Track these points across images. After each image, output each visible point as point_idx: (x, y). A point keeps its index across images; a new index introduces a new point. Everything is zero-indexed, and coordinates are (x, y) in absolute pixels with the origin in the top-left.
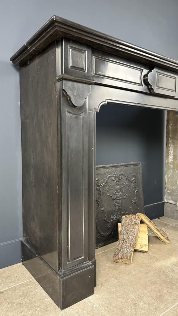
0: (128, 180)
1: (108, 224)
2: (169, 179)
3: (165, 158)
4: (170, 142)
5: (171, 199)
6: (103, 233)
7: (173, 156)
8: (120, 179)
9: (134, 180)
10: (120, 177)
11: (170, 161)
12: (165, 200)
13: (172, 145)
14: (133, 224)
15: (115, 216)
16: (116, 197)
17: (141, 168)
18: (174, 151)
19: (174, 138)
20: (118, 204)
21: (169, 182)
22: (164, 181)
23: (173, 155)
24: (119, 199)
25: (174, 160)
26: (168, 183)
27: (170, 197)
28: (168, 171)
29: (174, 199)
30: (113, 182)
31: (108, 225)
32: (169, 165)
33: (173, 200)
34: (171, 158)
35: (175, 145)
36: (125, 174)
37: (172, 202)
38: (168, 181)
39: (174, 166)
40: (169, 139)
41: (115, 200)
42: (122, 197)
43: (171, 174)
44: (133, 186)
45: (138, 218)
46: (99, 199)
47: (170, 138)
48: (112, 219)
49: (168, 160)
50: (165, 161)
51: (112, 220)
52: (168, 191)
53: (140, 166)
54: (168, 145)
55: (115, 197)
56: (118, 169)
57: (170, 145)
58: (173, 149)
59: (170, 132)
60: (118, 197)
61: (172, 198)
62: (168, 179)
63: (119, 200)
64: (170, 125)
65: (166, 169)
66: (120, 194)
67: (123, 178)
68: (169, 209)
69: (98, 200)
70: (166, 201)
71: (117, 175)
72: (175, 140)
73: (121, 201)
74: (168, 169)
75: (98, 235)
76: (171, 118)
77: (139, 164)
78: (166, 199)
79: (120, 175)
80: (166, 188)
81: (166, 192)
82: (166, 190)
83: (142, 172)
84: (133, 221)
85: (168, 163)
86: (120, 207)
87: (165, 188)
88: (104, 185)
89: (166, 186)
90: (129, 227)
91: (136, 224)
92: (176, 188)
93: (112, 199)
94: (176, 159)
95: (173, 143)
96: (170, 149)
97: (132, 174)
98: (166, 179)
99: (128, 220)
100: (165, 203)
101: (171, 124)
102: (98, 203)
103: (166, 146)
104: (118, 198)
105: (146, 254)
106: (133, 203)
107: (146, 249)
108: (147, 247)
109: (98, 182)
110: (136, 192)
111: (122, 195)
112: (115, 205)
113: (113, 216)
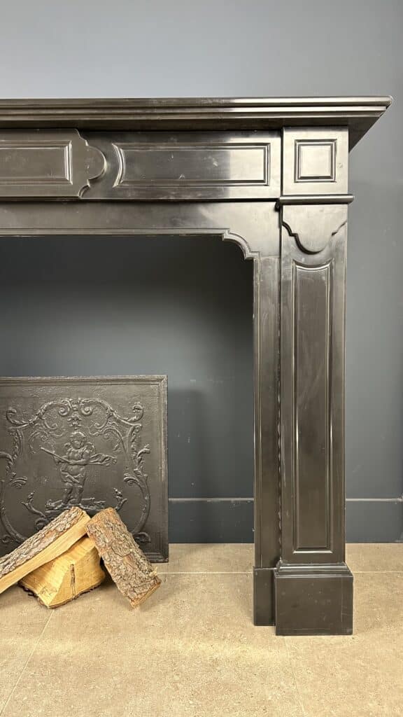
0: (115, 419)
1: (37, 518)
6: (18, 535)
8: (85, 416)
10: (87, 409)
15: (60, 503)
16: (69, 458)
17: (164, 393)
20: (72, 475)
24: (75, 464)
30: (61, 419)
31: (36, 521)
36: (108, 404)
41: (64, 466)
42: (90, 459)
46: (13, 456)
48: (50, 508)
51: (49, 512)
53: (162, 386)
55: (64, 457)
60: (73, 458)
63: (74, 467)
66: (80, 451)
67: (99, 411)
69: (10, 457)
71: (78, 404)
73: (81, 469)
75: (5, 536)
77: (159, 380)
79: (89, 405)
83: (166, 401)
86: (80, 484)
88: (31, 425)
93: (55, 462)
102: (9, 464)
104: (72, 462)
105: (43, 611)
106: (126, 481)
107: (48, 599)
108: (54, 595)
109: (14, 415)
110: (142, 453)
111: (89, 454)
112: (62, 477)
113: (53, 502)
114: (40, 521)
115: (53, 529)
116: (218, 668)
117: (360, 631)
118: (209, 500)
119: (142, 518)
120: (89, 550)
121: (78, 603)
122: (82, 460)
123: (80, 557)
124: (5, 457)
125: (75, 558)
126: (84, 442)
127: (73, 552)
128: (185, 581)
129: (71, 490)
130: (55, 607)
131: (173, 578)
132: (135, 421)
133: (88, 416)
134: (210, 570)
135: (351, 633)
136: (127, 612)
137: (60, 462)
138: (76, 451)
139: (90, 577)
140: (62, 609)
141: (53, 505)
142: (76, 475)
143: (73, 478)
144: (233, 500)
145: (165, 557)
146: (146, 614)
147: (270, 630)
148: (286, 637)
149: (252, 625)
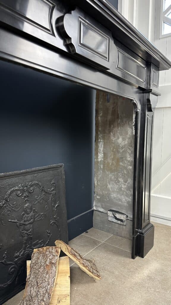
0: (45, 191)
1: (9, 267)
2: (99, 182)
3: (94, 156)
4: (99, 136)
5: (100, 206)
7: (103, 154)
8: (30, 193)
9: (53, 190)
10: (31, 189)
11: (99, 160)
12: (94, 207)
13: (102, 141)
14: (47, 265)
15: (21, 251)
16: (24, 221)
17: (63, 172)
18: (104, 148)
19: (104, 132)
20: (27, 231)
21: (99, 185)
22: (93, 184)
23: (102, 152)
24: (29, 224)
25: (104, 159)
26: (97, 186)
27: (99, 204)
28: (98, 172)
29: (104, 206)
30: (18, 198)
32: (99, 164)
33: (103, 208)
34: (101, 156)
35: (106, 141)
36: (40, 184)
37: (102, 210)
38: (97, 184)
39: (104, 167)
40: (98, 133)
41: (22, 227)
42: (34, 219)
43: (100, 176)
44: (52, 199)
45: (57, 251)
47: (100, 131)
48: (16, 257)
49: (98, 159)
50: (94, 160)
51: (16, 259)
52: (98, 197)
53: (62, 169)
54: (98, 140)
55: (22, 222)
56: (29, 177)
57: (99, 140)
58: (103, 146)
59: (100, 124)
60: (27, 220)
61: (102, 205)
62: (97, 182)
63: (28, 226)
64: (99, 116)
65: (95, 170)
66: (30, 215)
67: (37, 190)
68: (98, 218)
70: (96, 209)
71: (26, 186)
72: (105, 135)
73: (31, 226)
74: (98, 169)
76: (101, 106)
77: (61, 166)
78: (96, 206)
79: (31, 186)
80: (96, 193)
81: (95, 198)
82: (95, 195)
83: (65, 177)
84: (48, 260)
85: (98, 162)
86: (31, 235)
87: (94, 192)
89: (96, 190)
90: (41, 270)
91: (53, 263)
92: (106, 193)
93: (17, 226)
94: (107, 158)
95: (104, 138)
96: (100, 146)
97: (51, 181)
98: (96, 182)
99: (41, 258)
100: (94, 211)
101: (101, 115)
103: (95, 141)
104: (27, 223)
106: (51, 224)
110: (57, 206)
111: (34, 215)
112: (22, 234)
113: (18, 252)
114: (11, 269)
115: (48, 263)
117: (155, 243)
122: (32, 220)
126: (31, 209)
129: (27, 240)
133: (32, 192)
135: (153, 246)
137: (20, 225)
138: (28, 215)
142: (29, 230)
143: (28, 232)
148: (145, 257)
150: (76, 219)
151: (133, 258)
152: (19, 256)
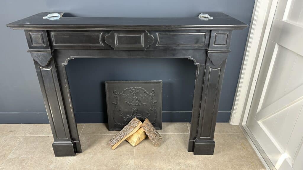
0: (146, 93)
1: (124, 119)
6: (119, 123)
8: (137, 92)
16: (133, 104)
17: (161, 86)
20: (134, 108)
24: (135, 105)
36: (143, 89)
41: (131, 106)
44: (151, 98)
45: (138, 123)
46: (116, 103)
48: (128, 117)
51: (128, 118)
55: (131, 104)
60: (134, 104)
66: (136, 102)
71: (135, 89)
73: (137, 107)
75: (115, 124)
77: (160, 82)
79: (138, 89)
83: (162, 89)
88: (121, 95)
90: (129, 127)
93: (129, 105)
97: (152, 89)
99: (133, 122)
104: (134, 105)
105: (132, 147)
106: (150, 110)
107: (133, 144)
108: (135, 143)
109: (116, 92)
111: (139, 103)
112: (131, 109)
113: (129, 115)
115: (132, 126)
116: (181, 165)
117: (215, 154)
118: (173, 112)
119: (155, 119)
120: (143, 132)
121: (141, 144)
122: (137, 104)
123: (141, 134)
124: (114, 104)
125: (139, 134)
126: (137, 100)
127: (138, 132)
128: (167, 137)
129: (134, 112)
130: (135, 146)
131: (164, 136)
132: (152, 94)
134: (174, 133)
135: (213, 155)
136: (154, 147)
139: (143, 137)
140: (137, 147)
141: (129, 116)
144: (180, 112)
145: (161, 128)
146: (159, 148)
147: (192, 153)
148: (196, 156)
149: (187, 152)
150: (181, 113)
151: (189, 151)
152: (129, 117)
